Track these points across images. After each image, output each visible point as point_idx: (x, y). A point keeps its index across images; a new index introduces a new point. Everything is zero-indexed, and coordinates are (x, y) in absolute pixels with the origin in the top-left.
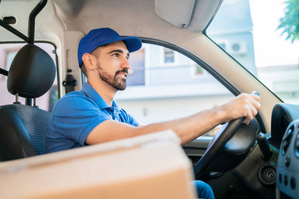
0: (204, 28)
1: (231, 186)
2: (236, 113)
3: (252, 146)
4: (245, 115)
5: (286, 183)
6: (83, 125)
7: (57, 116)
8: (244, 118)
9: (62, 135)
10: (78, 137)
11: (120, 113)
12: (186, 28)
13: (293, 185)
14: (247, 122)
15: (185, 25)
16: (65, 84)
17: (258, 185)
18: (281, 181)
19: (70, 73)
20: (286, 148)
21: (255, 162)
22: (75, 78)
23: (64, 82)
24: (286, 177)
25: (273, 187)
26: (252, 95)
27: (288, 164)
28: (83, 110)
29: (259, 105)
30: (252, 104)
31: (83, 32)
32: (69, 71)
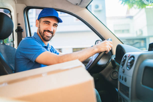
0: (86, 6)
1: (97, 79)
2: (103, 50)
3: (108, 62)
4: (106, 50)
5: (123, 79)
6: (34, 53)
7: (22, 48)
8: (106, 51)
9: (24, 57)
10: (32, 58)
11: (51, 49)
12: (78, 5)
13: (126, 80)
14: (107, 53)
15: (77, 4)
16: (17, 31)
17: (110, 79)
18: (120, 78)
19: (19, 26)
20: (123, 65)
21: (109, 69)
22: (22, 28)
23: (16, 30)
24: (123, 77)
25: (117, 80)
26: (108, 41)
27: (124, 72)
28: (35, 46)
29: (112, 46)
30: (109, 45)
31: (25, 4)
32: (19, 24)
